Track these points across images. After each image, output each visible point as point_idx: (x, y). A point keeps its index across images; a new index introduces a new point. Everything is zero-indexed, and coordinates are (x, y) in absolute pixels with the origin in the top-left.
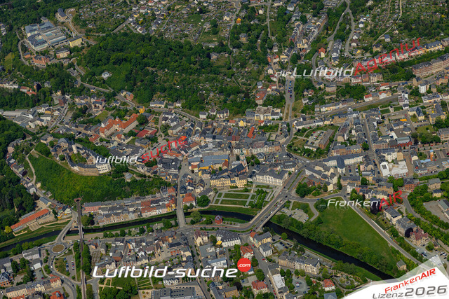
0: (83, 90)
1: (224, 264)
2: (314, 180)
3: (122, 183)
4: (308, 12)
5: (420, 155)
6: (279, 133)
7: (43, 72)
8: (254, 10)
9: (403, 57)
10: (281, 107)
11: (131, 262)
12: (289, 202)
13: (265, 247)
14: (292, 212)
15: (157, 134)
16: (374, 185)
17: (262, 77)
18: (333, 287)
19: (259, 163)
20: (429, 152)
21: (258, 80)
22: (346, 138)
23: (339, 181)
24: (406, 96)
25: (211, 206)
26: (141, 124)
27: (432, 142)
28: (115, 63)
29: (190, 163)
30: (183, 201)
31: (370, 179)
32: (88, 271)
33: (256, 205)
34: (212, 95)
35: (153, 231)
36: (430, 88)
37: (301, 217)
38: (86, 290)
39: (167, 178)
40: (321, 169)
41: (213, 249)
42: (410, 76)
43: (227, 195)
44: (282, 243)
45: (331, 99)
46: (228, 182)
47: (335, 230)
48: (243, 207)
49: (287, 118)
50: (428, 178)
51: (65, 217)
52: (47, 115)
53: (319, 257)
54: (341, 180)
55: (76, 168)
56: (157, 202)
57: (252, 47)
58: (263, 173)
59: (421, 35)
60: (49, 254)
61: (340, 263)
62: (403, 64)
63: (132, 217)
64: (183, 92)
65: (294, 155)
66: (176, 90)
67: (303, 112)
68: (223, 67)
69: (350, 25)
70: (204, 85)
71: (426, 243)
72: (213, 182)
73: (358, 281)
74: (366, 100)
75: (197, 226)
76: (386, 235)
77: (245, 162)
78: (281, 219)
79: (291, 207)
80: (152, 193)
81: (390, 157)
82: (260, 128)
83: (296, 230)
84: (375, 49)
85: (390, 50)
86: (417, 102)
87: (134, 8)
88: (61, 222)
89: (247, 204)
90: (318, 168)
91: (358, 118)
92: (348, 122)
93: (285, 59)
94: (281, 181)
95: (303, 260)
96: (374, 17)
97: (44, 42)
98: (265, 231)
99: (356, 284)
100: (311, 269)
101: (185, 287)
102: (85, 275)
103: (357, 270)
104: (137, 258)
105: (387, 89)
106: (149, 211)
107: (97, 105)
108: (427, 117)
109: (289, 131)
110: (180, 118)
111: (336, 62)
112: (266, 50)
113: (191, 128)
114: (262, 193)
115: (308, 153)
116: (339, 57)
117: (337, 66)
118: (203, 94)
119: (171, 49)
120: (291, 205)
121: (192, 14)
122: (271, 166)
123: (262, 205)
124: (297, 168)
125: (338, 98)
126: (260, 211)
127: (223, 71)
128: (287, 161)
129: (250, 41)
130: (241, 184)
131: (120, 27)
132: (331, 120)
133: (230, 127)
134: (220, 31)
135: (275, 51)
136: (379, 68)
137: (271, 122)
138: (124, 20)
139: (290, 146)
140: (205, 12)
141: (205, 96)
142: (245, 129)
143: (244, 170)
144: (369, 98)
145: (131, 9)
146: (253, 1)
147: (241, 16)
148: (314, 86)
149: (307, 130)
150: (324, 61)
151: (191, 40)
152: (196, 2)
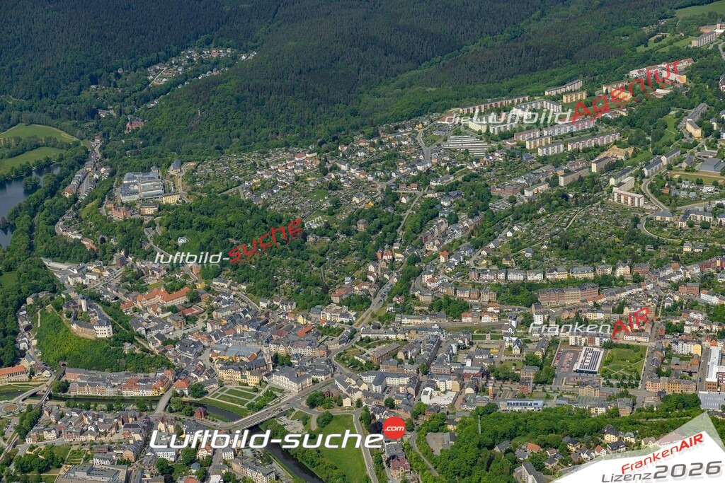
0: (150, 254)
3: (119, 354)
4: (466, 212)
6: (338, 338)
7: (115, 226)
9: (535, 278)
10: (361, 310)
12: (293, 410)
14: (289, 422)
15: (201, 315)
17: (358, 273)
21: (348, 275)
22: (410, 357)
24: (514, 323)
25: (205, 399)
26: (192, 301)
27: (508, 380)
28: (198, 228)
29: (212, 350)
30: (174, 386)
33: (255, 407)
34: (287, 282)
37: (296, 428)
39: (176, 361)
40: (354, 382)
42: (532, 302)
43: (231, 392)
44: (253, 450)
45: (420, 311)
46: (238, 376)
49: (359, 324)
51: (41, 379)
52: (95, 274)
53: (283, 472)
55: (74, 327)
56: (145, 381)
57: (365, 238)
58: (281, 373)
59: (577, 257)
62: (532, 286)
63: (109, 392)
65: (338, 365)
66: (249, 269)
67: (379, 319)
68: (317, 252)
70: (284, 270)
72: (222, 373)
75: (174, 415)
79: (291, 416)
80: (147, 372)
81: (443, 386)
82: (320, 328)
84: (505, 262)
85: (526, 267)
87: (258, 172)
88: (33, 383)
89: (246, 404)
90: (348, 380)
91: (437, 337)
92: (423, 339)
93: (400, 258)
94: (297, 386)
95: (256, 467)
96: (533, 227)
97: (136, 192)
100: (262, 480)
102: (17, 439)
104: (84, 432)
105: (495, 311)
106: (131, 389)
107: (155, 272)
108: (522, 351)
109: (351, 337)
110: (237, 302)
111: (449, 269)
112: (381, 244)
113: (241, 314)
114: (271, 395)
115: (355, 365)
116: (456, 264)
117: (449, 275)
118: (277, 280)
119: (264, 221)
120: (293, 414)
121: (320, 189)
122: (298, 369)
123: (261, 408)
124: (330, 378)
125: (430, 311)
126: (254, 413)
127: (312, 256)
128: (321, 367)
129: (368, 231)
130: (252, 381)
131: (230, 191)
132: (407, 334)
133: (287, 322)
134: (339, 212)
135: (395, 248)
136: (499, 285)
137: (336, 325)
138: (240, 183)
139: (340, 354)
140: (336, 189)
141: (278, 283)
142: (300, 326)
143: (265, 368)
144: (468, 318)
145: (256, 173)
146: (403, 187)
147: (377, 201)
148: (408, 292)
149: (373, 341)
150: (438, 267)
151: (297, 217)
152: (333, 176)
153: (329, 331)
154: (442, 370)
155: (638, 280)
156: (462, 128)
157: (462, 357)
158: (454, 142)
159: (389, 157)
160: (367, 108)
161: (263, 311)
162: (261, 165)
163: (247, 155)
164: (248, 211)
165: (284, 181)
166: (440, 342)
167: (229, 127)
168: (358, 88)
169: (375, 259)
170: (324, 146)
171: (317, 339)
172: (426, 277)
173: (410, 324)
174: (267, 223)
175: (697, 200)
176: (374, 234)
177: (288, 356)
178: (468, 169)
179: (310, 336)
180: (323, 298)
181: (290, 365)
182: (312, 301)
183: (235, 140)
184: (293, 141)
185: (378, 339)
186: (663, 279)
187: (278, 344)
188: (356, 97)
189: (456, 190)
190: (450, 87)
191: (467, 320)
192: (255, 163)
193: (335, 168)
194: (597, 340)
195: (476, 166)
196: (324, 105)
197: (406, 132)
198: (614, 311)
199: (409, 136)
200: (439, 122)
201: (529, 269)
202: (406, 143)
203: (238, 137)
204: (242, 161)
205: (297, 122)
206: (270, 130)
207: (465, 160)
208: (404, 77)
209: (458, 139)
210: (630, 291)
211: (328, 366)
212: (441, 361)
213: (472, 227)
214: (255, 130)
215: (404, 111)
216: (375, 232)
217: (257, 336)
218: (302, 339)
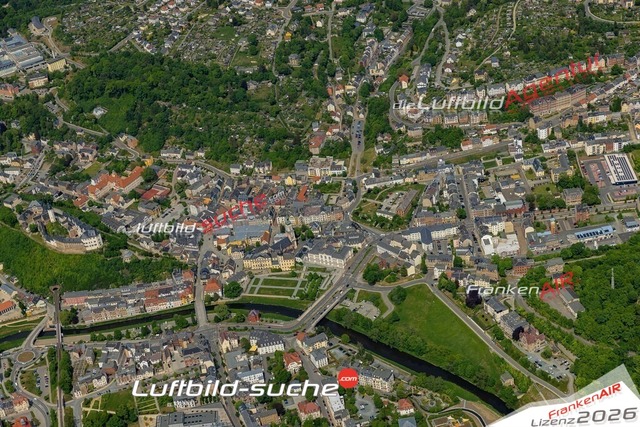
0: (66, 133)
1: (260, 378)
2: (388, 260)
3: (118, 264)
4: (386, 25)
5: (538, 226)
6: (341, 194)
7: (9, 108)
8: (310, 21)
9: (516, 89)
10: (346, 158)
11: (129, 376)
12: (353, 291)
13: (318, 354)
14: (357, 305)
15: (170, 196)
16: (472, 267)
17: (319, 116)
18: (412, 410)
19: (312, 237)
20: (549, 222)
21: (313, 120)
22: (435, 202)
23: (423, 262)
24: (520, 143)
25: (244, 297)
26: (148, 181)
27: (554, 208)
28: (111, 95)
29: (215, 237)
30: (204, 290)
31: (467, 258)
32: (68, 388)
33: (307, 295)
34: (248, 140)
35: (160, 332)
36: (553, 132)
37: (370, 312)
38: (64, 415)
39: (182, 258)
40: (399, 245)
41: (245, 357)
42: (525, 116)
43: (266, 282)
44: (341, 348)
45: (415, 147)
46: (268, 263)
47: (417, 330)
48: (289, 298)
49: (353, 173)
50: (546, 258)
51: (36, 312)
52: (15, 168)
53: (393, 368)
54: (426, 261)
55: (53, 243)
56: (167, 290)
57: (305, 74)
58: (318, 250)
60: (12, 365)
61: (422, 376)
63: (132, 312)
65: (362, 226)
66: (198, 133)
67: (375, 165)
68: (265, 101)
69: (444, 43)
70: (238, 126)
71: (542, 348)
72: (247, 263)
73: (447, 402)
74: (464, 148)
75: (223, 325)
76: (486, 337)
77: (293, 234)
78: (340, 314)
79: (355, 298)
80: (161, 279)
81: (495, 229)
82: (316, 187)
83: (362, 331)
84: (477, 78)
85: (499, 79)
86: (535, 151)
87: (140, 18)
88: (32, 319)
89: (295, 294)
90: (394, 244)
91: (452, 173)
92: (438, 179)
93: (352, 90)
94: (343, 262)
95: (370, 373)
96: (478, 32)
97: (12, 64)
98: (319, 332)
99: (444, 405)
100: (382, 385)
101: (204, 410)
102: (62, 395)
103: (446, 387)
104: (137, 370)
105: (493, 133)
106: (156, 304)
107: (86, 154)
108: (548, 172)
109: (355, 191)
110: (203, 173)
113: (217, 186)
114: (316, 278)
115: (382, 223)
118: (236, 140)
119: (191, 75)
120: (356, 295)
121: (223, 26)
122: (329, 240)
123: (315, 296)
124: (365, 243)
125: (425, 145)
126: (312, 303)
127: (261, 105)
128: (352, 233)
129: (304, 65)
130: (287, 266)
131: (120, 44)
132: (414, 176)
134: (261, 50)
135: (338, 79)
137: (331, 179)
138: (126, 33)
139: (356, 213)
140: (240, 23)
141: (238, 143)
143: (291, 247)
144: (468, 146)
145: (136, 19)
146: (309, 9)
147: (292, 29)
148: (390, 129)
149: (382, 190)
151: (220, 63)
152: (228, 9)
153: (323, 188)
154: (486, 213)
155: (617, 72)
157: (489, 190)
169: (329, 97)
171: (323, 200)
173: (410, 163)
176: (310, 68)
177: (306, 228)
179: (315, 200)
180: (299, 151)
185: (385, 187)
191: (467, 148)
192: (128, 8)
194: (616, 146)
198: (612, 110)
201: (505, 80)
210: (616, 86)
211: (358, 231)
212: (475, 201)
213: (406, 42)
216: (311, 65)
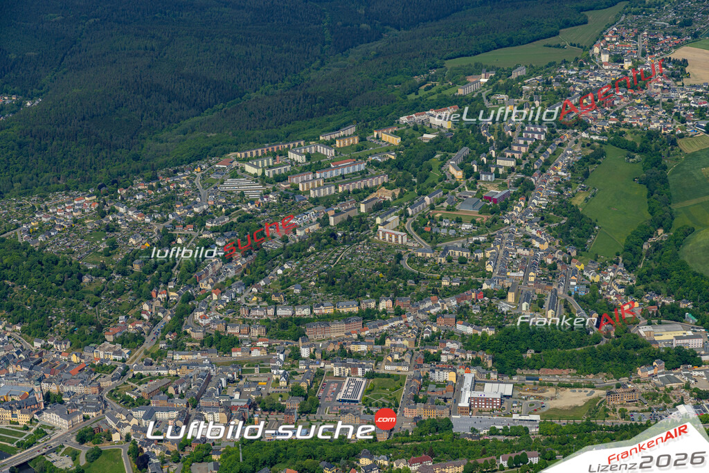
2: (104, 427)
6: (111, 375)
9: (303, 313)
10: (134, 348)
12: (62, 447)
14: (58, 458)
17: (132, 312)
19: (60, 402)
21: (123, 314)
22: (181, 392)
24: (282, 357)
27: (274, 411)
34: (62, 322)
36: (314, 352)
37: (64, 464)
40: (124, 418)
42: (300, 335)
43: (2, 431)
45: (192, 347)
46: (8, 415)
48: (9, 444)
49: (132, 361)
57: (140, 278)
59: (343, 292)
62: (299, 321)
64: (30, 312)
66: (24, 310)
67: (152, 356)
68: (92, 292)
70: (59, 309)
79: (61, 453)
82: (94, 366)
84: (274, 299)
85: (294, 303)
86: (293, 366)
87: (37, 216)
89: (16, 442)
90: (119, 416)
91: (207, 371)
92: (194, 374)
93: (174, 296)
94: (68, 423)
96: (302, 265)
105: (264, 346)
109: (124, 374)
110: (12, 343)
111: (221, 306)
112: (156, 284)
113: (15, 354)
114: (41, 433)
115: (126, 401)
116: (228, 301)
117: (220, 312)
118: (52, 320)
119: (40, 263)
120: (63, 450)
121: (97, 231)
122: (69, 406)
123: (30, 446)
124: (101, 414)
125: (202, 347)
126: (23, 451)
127: (87, 296)
128: (93, 404)
129: (143, 271)
130: (23, 420)
131: (8, 234)
132: (178, 370)
133: (60, 361)
134: (115, 253)
135: (170, 287)
136: (268, 320)
137: (110, 362)
138: (18, 226)
139: (112, 391)
140: (113, 230)
141: (53, 323)
142: (73, 365)
143: (36, 406)
144: (238, 353)
145: (34, 216)
146: (179, 228)
147: (153, 242)
148: (180, 329)
149: (145, 377)
150: (210, 304)
151: (73, 258)
152: (111, 218)
153: (102, 368)
154: (211, 403)
155: (399, 313)
156: (239, 171)
157: (231, 389)
158: (230, 185)
159: (167, 199)
160: (149, 154)
161: (36, 351)
162: (40, 209)
163: (27, 198)
164: (24, 253)
165: (62, 224)
166: (210, 377)
167: (11, 172)
168: (141, 134)
169: (150, 298)
170: (103, 190)
171: (89, 377)
172: (198, 314)
173: (181, 360)
174: (42, 265)
175: (456, 237)
176: (149, 273)
177: (60, 395)
178: (243, 211)
179: (83, 374)
180: (96, 337)
181: (62, 402)
182: (86, 339)
183: (17, 185)
184: (73, 185)
185: (150, 375)
186: (423, 311)
187: (50, 383)
188: (138, 143)
189: (231, 230)
190: (230, 133)
191: (237, 354)
192: (33, 207)
193: (113, 211)
194: (360, 370)
195: (251, 207)
196: (106, 150)
197: (184, 175)
198: (377, 343)
199: (188, 179)
200: (217, 166)
201: (297, 305)
202: (184, 186)
203: (20, 181)
204: (21, 205)
205: (79, 167)
206: (51, 174)
207: (240, 202)
208: (186, 123)
209: (235, 181)
210: (392, 324)
211: (99, 403)
212: (210, 394)
213: (245, 266)
214: (37, 175)
215: (184, 155)
216: (150, 272)
217: (29, 375)
218: (75, 377)
